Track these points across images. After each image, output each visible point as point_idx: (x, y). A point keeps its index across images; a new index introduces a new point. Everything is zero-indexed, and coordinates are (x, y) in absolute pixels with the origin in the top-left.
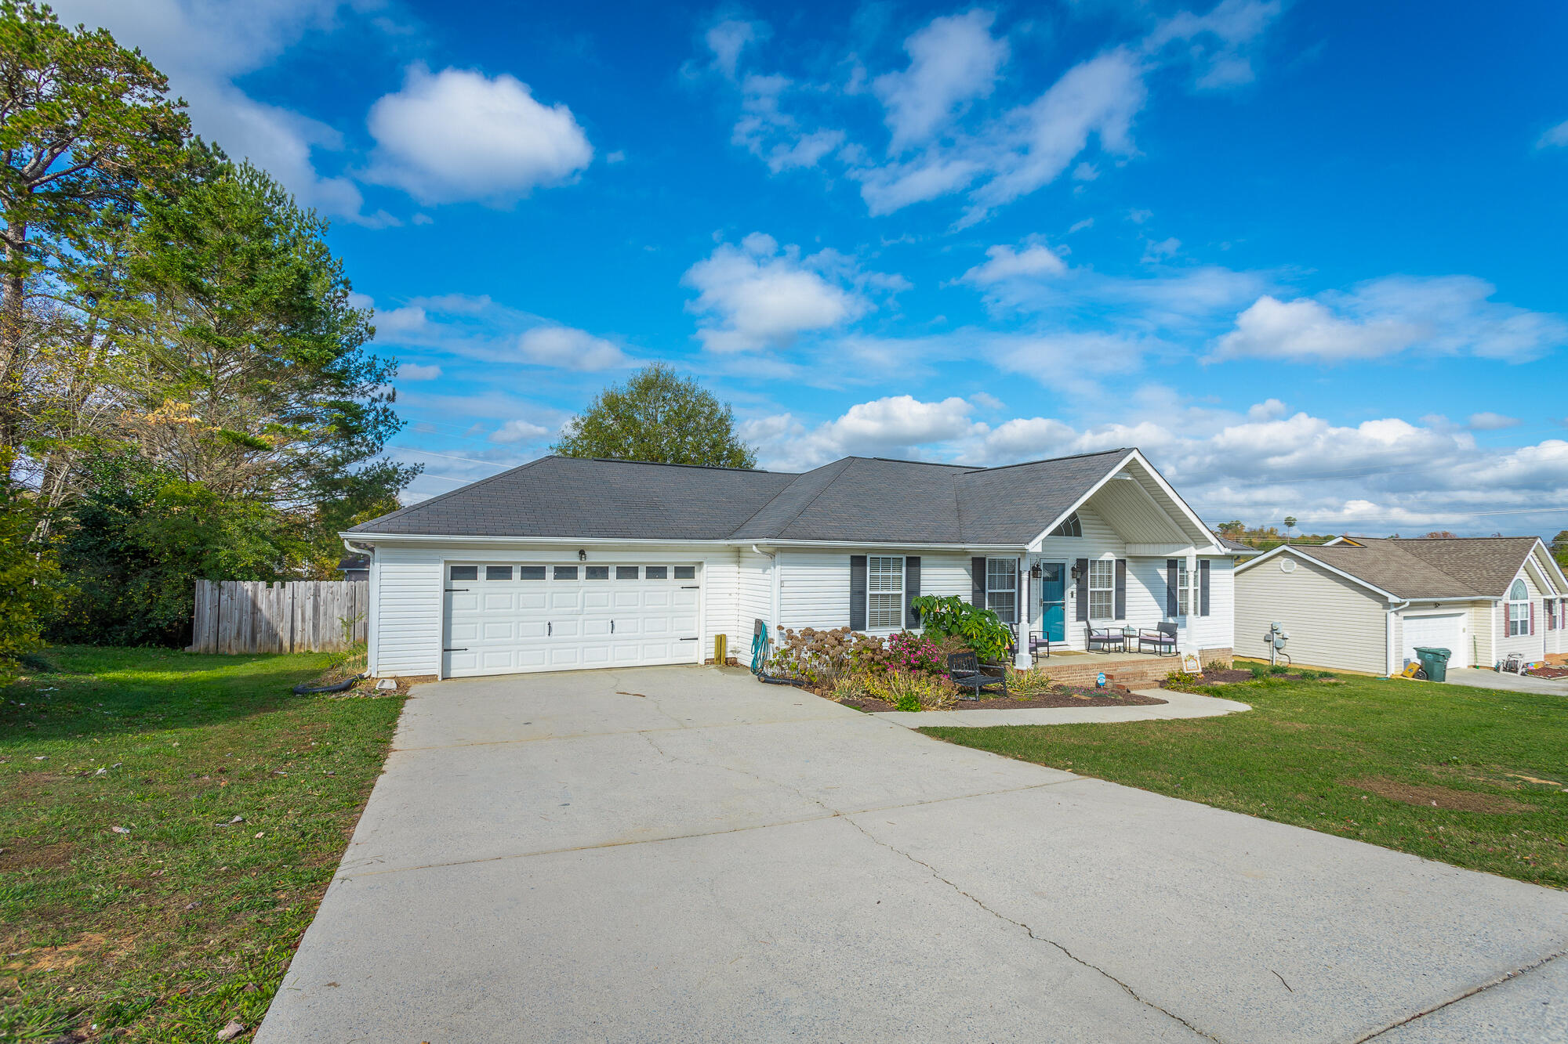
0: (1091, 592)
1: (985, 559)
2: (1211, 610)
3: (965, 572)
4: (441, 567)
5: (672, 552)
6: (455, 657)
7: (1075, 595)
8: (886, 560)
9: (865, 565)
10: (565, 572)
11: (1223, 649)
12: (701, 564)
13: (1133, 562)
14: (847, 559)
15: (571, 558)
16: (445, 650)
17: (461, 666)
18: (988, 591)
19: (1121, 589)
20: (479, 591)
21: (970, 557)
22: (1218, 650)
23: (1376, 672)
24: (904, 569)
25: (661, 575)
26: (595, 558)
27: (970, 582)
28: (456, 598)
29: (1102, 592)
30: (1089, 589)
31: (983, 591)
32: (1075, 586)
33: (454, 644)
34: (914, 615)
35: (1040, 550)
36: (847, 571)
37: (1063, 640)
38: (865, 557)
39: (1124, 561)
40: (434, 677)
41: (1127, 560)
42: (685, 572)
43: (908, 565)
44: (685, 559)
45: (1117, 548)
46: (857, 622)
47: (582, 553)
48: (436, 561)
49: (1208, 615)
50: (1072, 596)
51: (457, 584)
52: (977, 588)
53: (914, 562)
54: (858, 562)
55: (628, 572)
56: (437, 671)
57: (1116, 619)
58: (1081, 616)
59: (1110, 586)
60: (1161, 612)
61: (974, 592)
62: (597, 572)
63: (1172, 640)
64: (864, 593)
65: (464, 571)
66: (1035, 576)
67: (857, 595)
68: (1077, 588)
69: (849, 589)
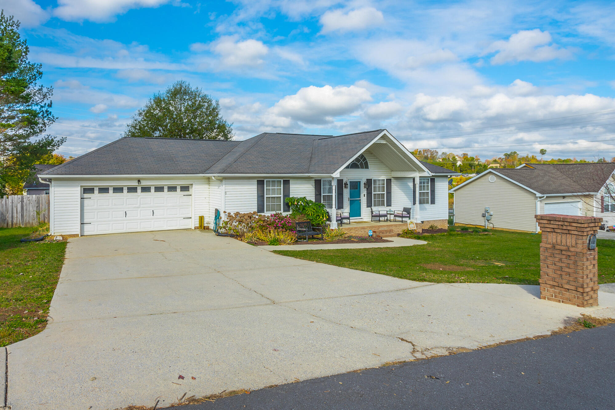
0: (374, 194)
1: (321, 180)
2: (436, 201)
3: (312, 186)
4: (79, 189)
5: (179, 180)
6: (86, 226)
7: (366, 196)
8: (274, 181)
9: (264, 184)
10: (132, 190)
11: (443, 220)
12: (192, 184)
13: (395, 180)
14: (255, 182)
15: (134, 184)
16: (82, 224)
17: (88, 230)
18: (322, 194)
19: (389, 193)
20: (95, 198)
21: (314, 180)
22: (440, 220)
23: (532, 230)
24: (282, 185)
25: (174, 190)
26: (144, 183)
27: (314, 191)
28: (86, 201)
29: (380, 194)
30: (373, 193)
32: (366, 191)
33: (86, 221)
34: (287, 207)
35: (339, 176)
36: (255, 187)
37: (360, 216)
38: (264, 180)
39: (391, 179)
40: (77, 235)
41: (392, 179)
42: (185, 188)
43: (284, 183)
44: (184, 183)
45: (387, 173)
46: (261, 209)
47: (139, 181)
49: (434, 203)
50: (364, 196)
51: (86, 195)
52: (317, 193)
53: (286, 182)
54: (260, 183)
55: (159, 189)
56: (78, 232)
57: (387, 206)
58: (369, 205)
59: (384, 191)
60: (410, 203)
61: (316, 195)
62: (146, 189)
63: (408, 215)
64: (263, 196)
65: (88, 190)
66: (346, 187)
67: (261, 197)
68: (367, 192)
69: (256, 195)
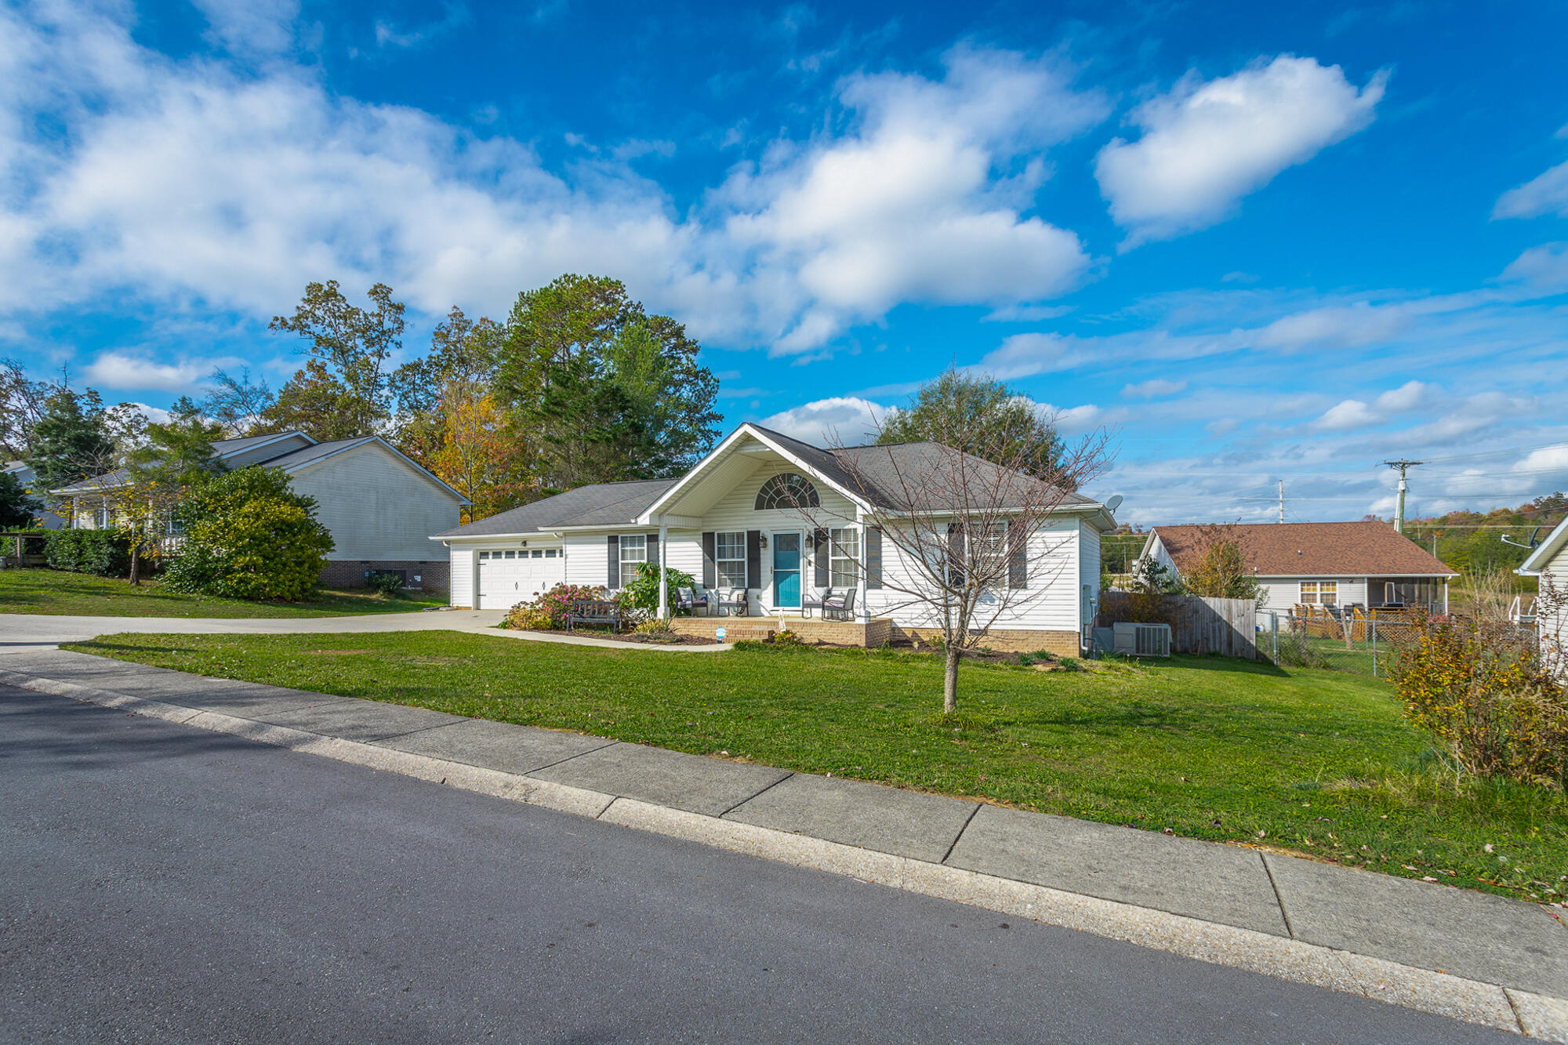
0: (833, 560)
1: (713, 533)
2: (1029, 579)
3: (696, 545)
4: (470, 553)
6: (482, 599)
7: (813, 563)
8: (633, 538)
9: (617, 542)
10: (523, 554)
14: (605, 539)
15: (520, 546)
16: (478, 596)
17: (485, 604)
18: (717, 560)
19: (874, 558)
20: (489, 565)
21: (701, 533)
24: (646, 544)
26: (531, 546)
27: (701, 553)
28: (480, 567)
29: (848, 560)
30: (829, 557)
31: (713, 560)
32: (813, 555)
33: (482, 592)
36: (606, 547)
37: (800, 605)
38: (617, 538)
40: (469, 608)
43: (648, 541)
46: (613, 582)
47: (525, 543)
48: (470, 550)
49: (1023, 588)
50: (809, 564)
51: (480, 561)
52: (707, 558)
53: (653, 539)
54: (613, 540)
56: (470, 604)
59: (857, 555)
61: (705, 561)
62: (537, 553)
64: (617, 563)
65: (484, 555)
66: (765, 546)
67: (613, 563)
68: (816, 556)
69: (607, 559)
